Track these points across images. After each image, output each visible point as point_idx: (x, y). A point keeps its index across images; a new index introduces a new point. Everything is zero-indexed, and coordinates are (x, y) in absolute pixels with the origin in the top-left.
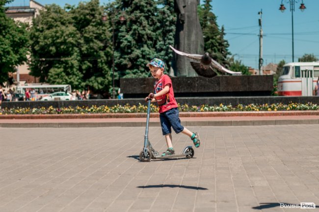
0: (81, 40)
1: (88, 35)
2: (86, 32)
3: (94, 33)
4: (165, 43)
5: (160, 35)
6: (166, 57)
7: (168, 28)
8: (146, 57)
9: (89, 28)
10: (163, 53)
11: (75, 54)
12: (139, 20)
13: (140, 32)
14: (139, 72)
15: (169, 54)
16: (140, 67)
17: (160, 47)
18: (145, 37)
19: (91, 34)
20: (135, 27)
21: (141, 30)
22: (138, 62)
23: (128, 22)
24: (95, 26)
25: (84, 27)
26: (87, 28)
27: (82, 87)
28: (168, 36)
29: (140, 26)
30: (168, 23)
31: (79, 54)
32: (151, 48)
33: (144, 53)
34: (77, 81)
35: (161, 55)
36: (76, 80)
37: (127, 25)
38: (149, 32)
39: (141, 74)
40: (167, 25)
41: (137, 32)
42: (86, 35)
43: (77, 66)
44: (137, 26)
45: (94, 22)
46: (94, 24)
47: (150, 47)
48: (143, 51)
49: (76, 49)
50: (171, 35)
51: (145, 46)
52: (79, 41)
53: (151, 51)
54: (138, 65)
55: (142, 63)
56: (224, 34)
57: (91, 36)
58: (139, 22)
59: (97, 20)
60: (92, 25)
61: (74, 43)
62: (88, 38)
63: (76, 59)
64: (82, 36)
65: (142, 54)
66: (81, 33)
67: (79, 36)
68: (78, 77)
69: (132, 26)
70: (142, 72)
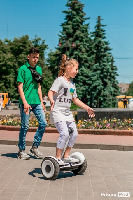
0: (16, 64)
1: (21, 60)
2: (19, 58)
3: (25, 59)
4: (100, 64)
5: (93, 59)
6: (102, 75)
7: (103, 54)
8: (83, 75)
9: (22, 56)
10: (99, 72)
11: (12, 73)
12: (79, 48)
13: (81, 56)
14: (79, 86)
15: (104, 73)
16: (79, 82)
17: (97, 68)
18: (84, 60)
19: (23, 59)
20: (76, 52)
21: (81, 55)
22: (79, 78)
23: (71, 49)
24: (26, 54)
25: (18, 54)
26: (20, 55)
27: (16, 97)
28: (103, 59)
29: (80, 52)
30: (102, 50)
31: (14, 74)
32: (87, 69)
33: (83, 72)
34: (13, 93)
35: (97, 74)
36: (12, 91)
37: (70, 51)
38: (86, 57)
39: (80, 87)
40: (102, 52)
41: (77, 56)
42: (20, 60)
43: (13, 82)
44: (78, 51)
45: (25, 51)
46: (25, 53)
47: (86, 67)
48: (82, 71)
49: (12, 70)
50: (105, 59)
51: (83, 66)
52: (15, 64)
53: (87, 71)
54: (78, 81)
55: (81, 79)
56: (114, 61)
57: (23, 61)
58: (79, 49)
59: (27, 50)
60: (24, 54)
61: (12, 65)
62: (21, 62)
63: (12, 77)
64: (17, 61)
65: (81, 73)
66: (16, 59)
67: (15, 60)
68: (13, 90)
69: (74, 52)
70: (81, 86)
